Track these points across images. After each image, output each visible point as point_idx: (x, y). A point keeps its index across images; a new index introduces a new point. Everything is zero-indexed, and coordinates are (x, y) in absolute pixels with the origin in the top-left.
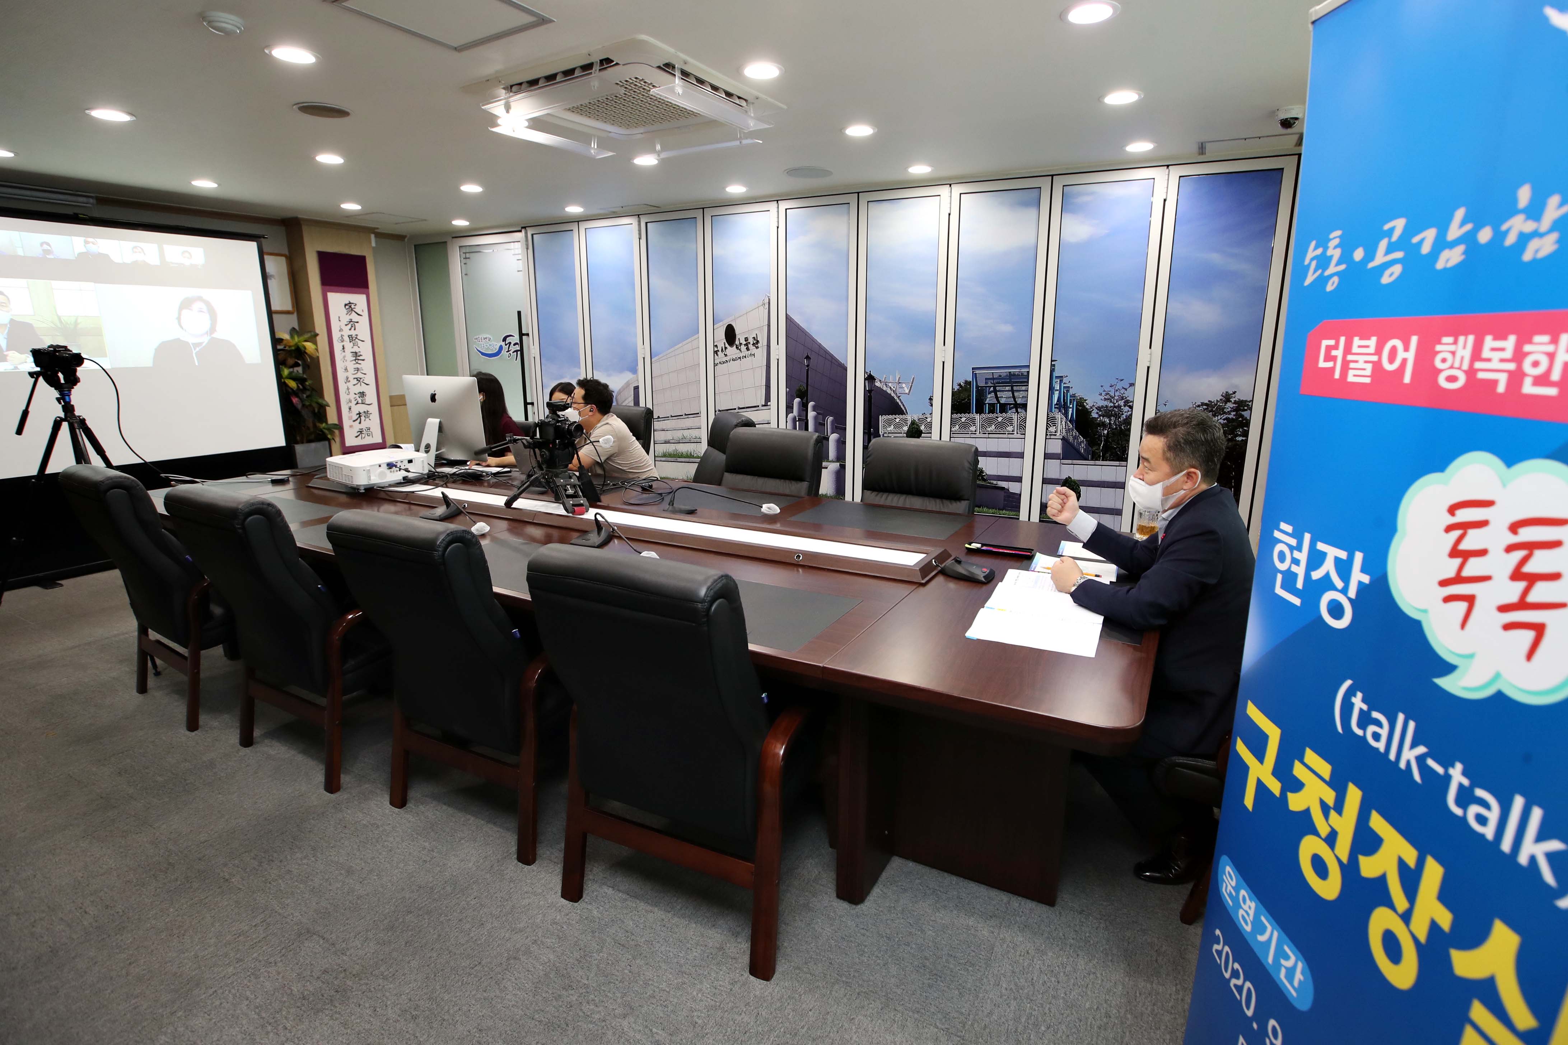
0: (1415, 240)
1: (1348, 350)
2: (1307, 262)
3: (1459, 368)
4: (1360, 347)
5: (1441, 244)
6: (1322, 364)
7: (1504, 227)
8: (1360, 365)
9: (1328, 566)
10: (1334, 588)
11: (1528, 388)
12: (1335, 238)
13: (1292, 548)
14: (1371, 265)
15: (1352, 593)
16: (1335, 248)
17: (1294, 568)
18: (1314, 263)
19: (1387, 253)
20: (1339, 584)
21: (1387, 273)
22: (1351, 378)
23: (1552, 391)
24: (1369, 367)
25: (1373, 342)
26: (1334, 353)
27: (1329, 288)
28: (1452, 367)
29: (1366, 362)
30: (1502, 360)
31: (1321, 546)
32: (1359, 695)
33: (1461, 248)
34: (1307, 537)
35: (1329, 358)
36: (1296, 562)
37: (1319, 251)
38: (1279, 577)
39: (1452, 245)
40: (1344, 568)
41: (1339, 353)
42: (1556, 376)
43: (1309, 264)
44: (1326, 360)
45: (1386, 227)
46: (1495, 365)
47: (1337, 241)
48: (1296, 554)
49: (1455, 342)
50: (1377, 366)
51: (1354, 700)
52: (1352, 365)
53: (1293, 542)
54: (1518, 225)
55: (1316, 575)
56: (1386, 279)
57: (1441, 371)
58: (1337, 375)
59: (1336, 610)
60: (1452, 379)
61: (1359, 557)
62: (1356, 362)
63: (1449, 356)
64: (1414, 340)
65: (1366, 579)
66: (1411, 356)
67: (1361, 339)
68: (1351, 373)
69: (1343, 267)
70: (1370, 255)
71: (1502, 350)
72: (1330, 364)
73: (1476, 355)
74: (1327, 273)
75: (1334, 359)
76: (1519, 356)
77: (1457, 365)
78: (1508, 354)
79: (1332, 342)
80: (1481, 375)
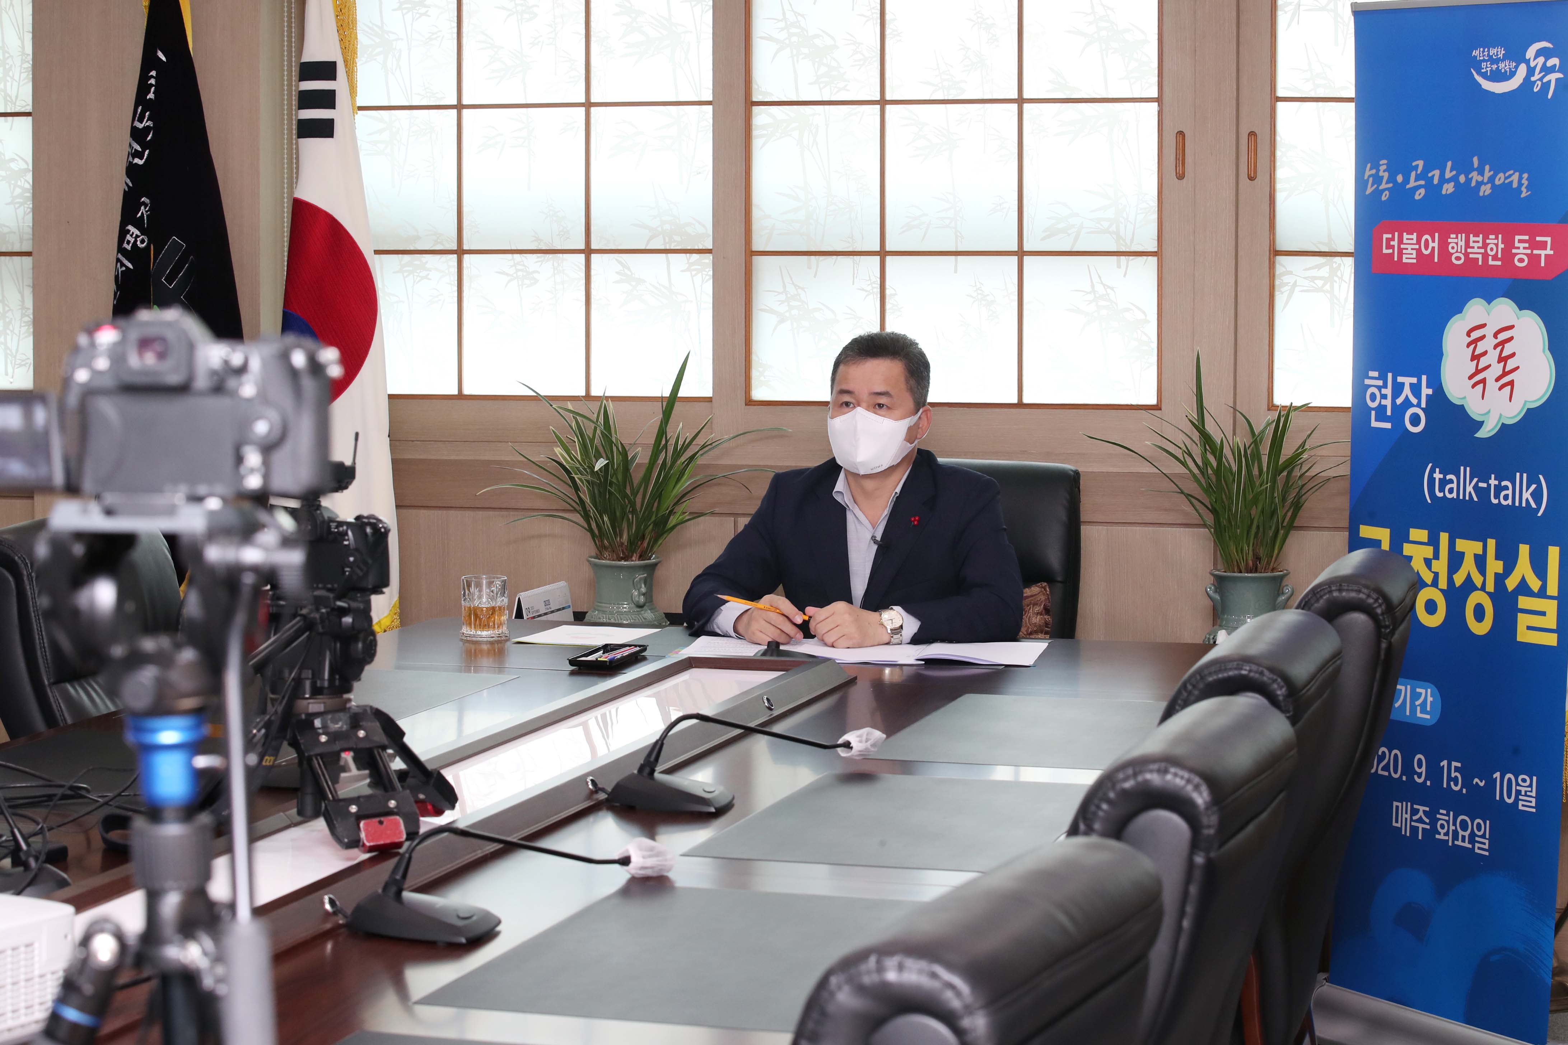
0: (1430, 175)
1: (1401, 241)
2: (1366, 178)
3: (1461, 252)
4: (1407, 239)
5: (1443, 180)
6: (1385, 251)
7: (1470, 176)
8: (1409, 251)
9: (1407, 391)
10: (1413, 406)
11: (1491, 262)
12: (1383, 164)
13: (1379, 388)
14: (1408, 187)
15: (1423, 405)
16: (1384, 171)
17: (1384, 402)
18: (1371, 179)
19: (1416, 180)
20: (1414, 401)
21: (1418, 193)
22: (1405, 261)
23: (1499, 263)
24: (1414, 252)
25: (1414, 236)
26: (1392, 243)
27: (1384, 198)
28: (1457, 252)
29: (1412, 249)
30: (1479, 248)
31: (1400, 379)
32: (1437, 470)
33: (1452, 184)
34: (1390, 375)
35: (1389, 246)
36: (1384, 397)
37: (1374, 171)
38: (1373, 413)
39: (1448, 181)
40: (1416, 389)
41: (1395, 243)
42: (1500, 256)
43: (1368, 179)
44: (1387, 248)
45: (1414, 164)
46: (1476, 250)
47: (1384, 167)
48: (1384, 391)
49: (1457, 238)
50: (1419, 251)
51: (1435, 475)
52: (1404, 251)
53: (1380, 383)
54: (1475, 176)
55: (1399, 401)
56: (1417, 197)
57: (1452, 254)
58: (1396, 259)
59: (1415, 420)
60: (1458, 258)
61: (1424, 378)
62: (1407, 249)
63: (1455, 245)
64: (1437, 235)
65: (1430, 391)
66: (1436, 245)
67: (1407, 234)
68: (1404, 256)
69: (1390, 185)
70: (1406, 180)
71: (1478, 242)
72: (1390, 251)
73: (1467, 245)
74: (1381, 188)
75: (1393, 247)
76: (1485, 246)
77: (1459, 250)
78: (1480, 244)
79: (1390, 236)
80: (1471, 256)
